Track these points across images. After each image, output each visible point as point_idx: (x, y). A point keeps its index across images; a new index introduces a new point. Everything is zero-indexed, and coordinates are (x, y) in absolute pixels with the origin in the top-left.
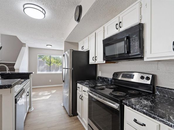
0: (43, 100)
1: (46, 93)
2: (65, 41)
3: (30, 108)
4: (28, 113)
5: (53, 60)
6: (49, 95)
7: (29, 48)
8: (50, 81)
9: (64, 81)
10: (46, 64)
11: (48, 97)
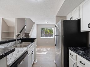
0: (43, 54)
1: (45, 50)
2: (56, 16)
3: (35, 60)
4: (33, 64)
5: (48, 31)
6: (46, 51)
7: (37, 25)
8: (47, 42)
9: (56, 45)
10: (45, 33)
11: (45, 53)
